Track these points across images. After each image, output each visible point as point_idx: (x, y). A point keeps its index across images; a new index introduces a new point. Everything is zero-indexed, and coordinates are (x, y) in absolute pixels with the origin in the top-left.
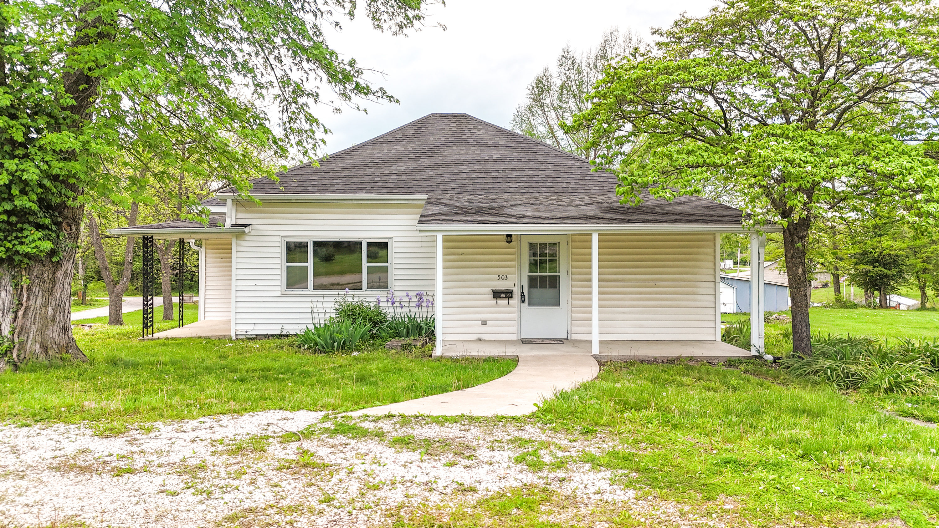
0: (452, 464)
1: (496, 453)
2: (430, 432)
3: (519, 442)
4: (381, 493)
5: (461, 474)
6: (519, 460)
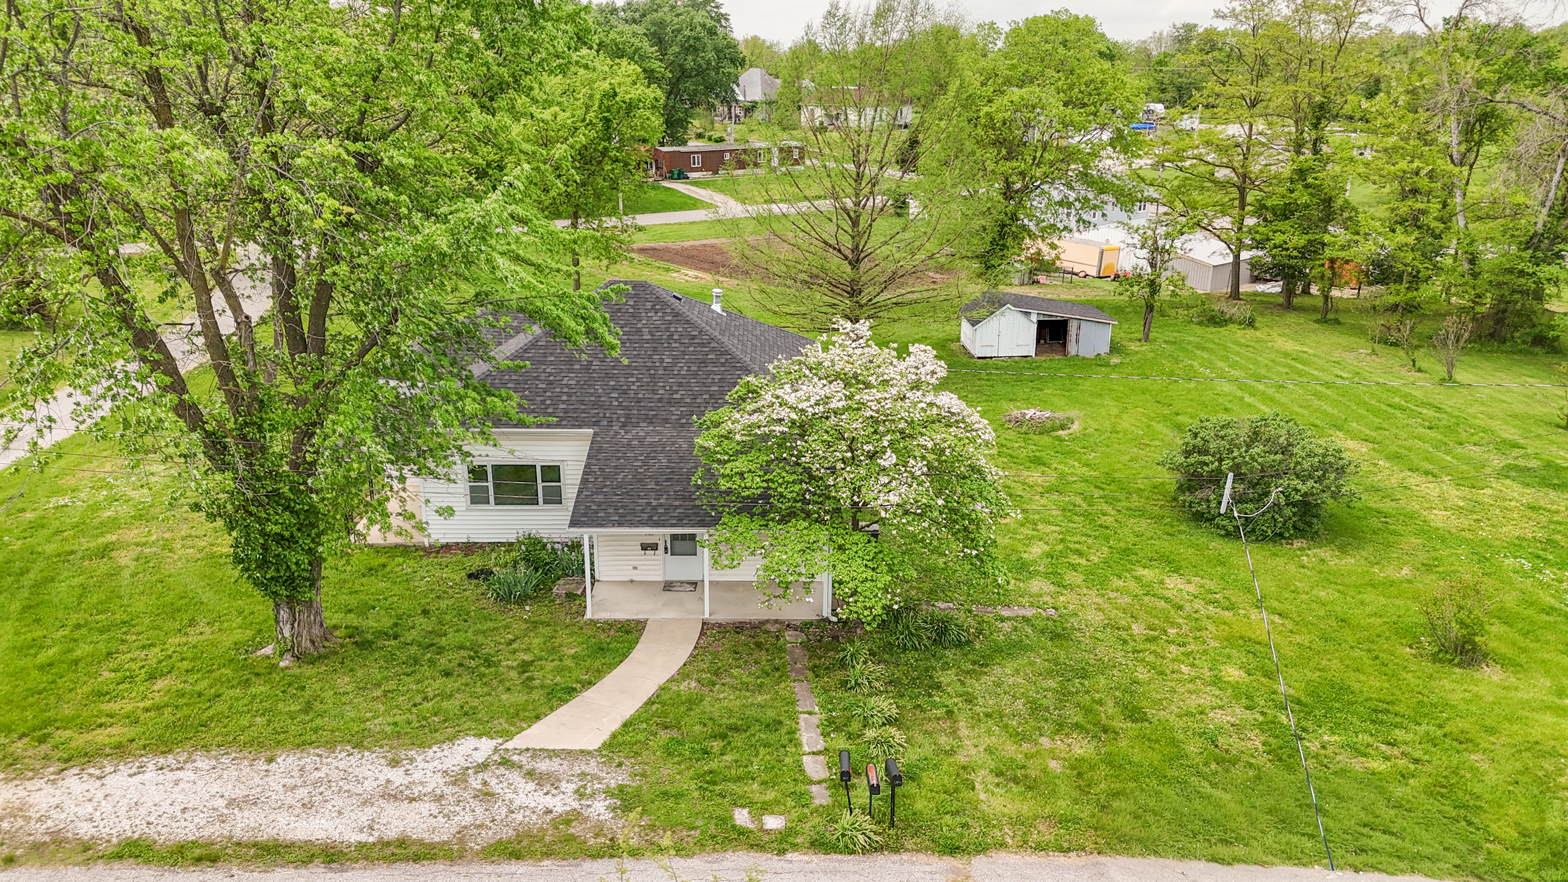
1: (569, 785)
2: (543, 766)
3: (583, 775)
4: (513, 816)
5: (549, 801)
6: (577, 792)
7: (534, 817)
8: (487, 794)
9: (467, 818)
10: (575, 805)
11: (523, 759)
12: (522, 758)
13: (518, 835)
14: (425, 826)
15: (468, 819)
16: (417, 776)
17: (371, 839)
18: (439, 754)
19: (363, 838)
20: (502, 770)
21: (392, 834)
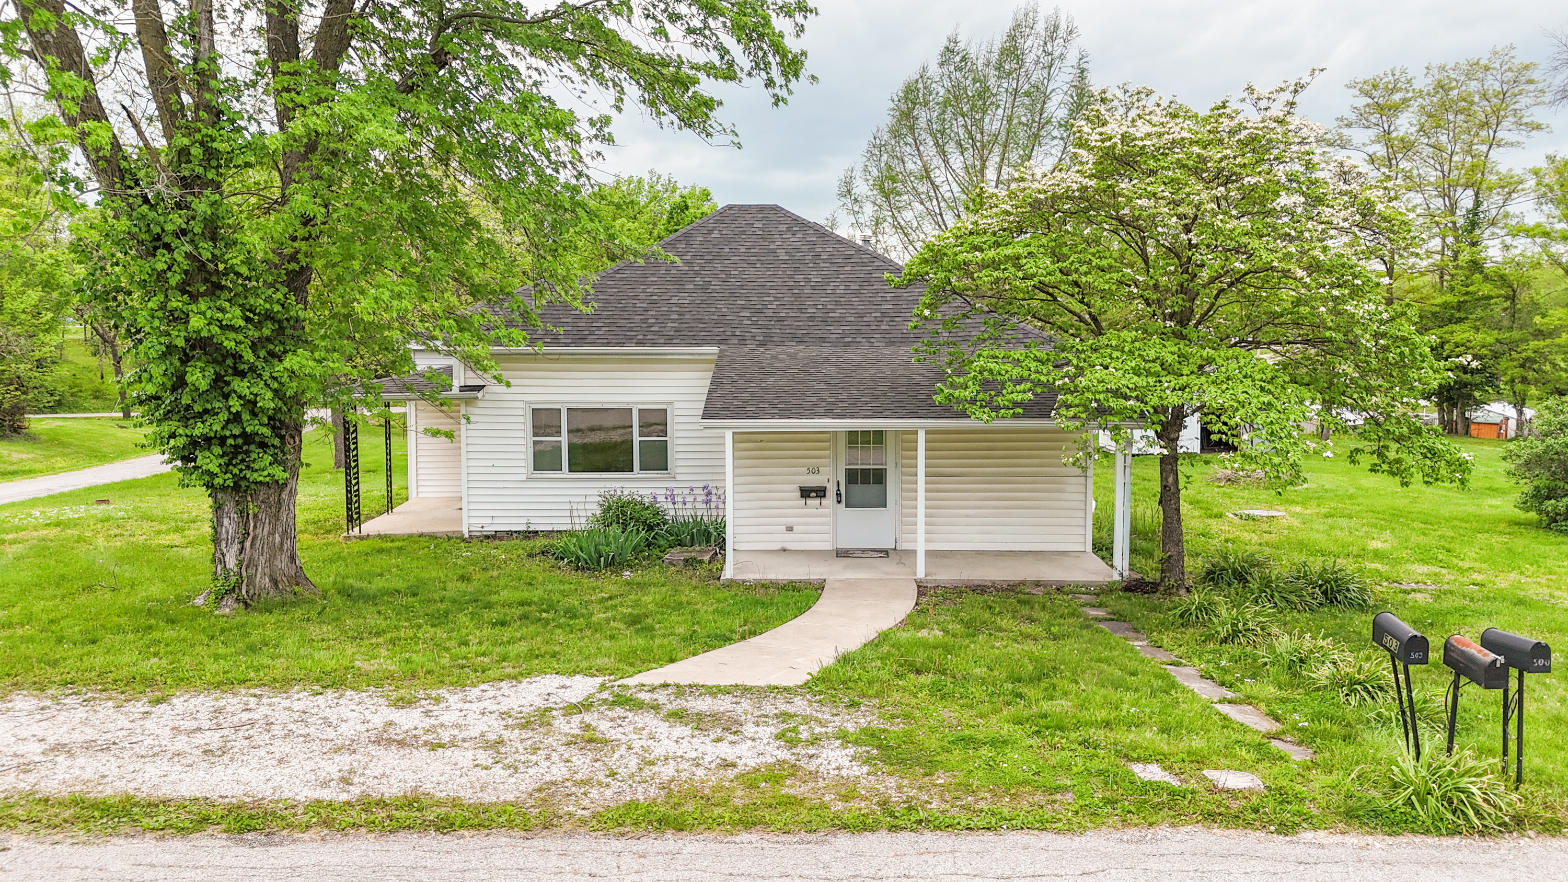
0: (719, 740)
1: (760, 729)
2: (703, 705)
3: (784, 716)
4: (656, 769)
5: (725, 750)
6: (779, 737)
7: (700, 772)
8: (590, 741)
9: (554, 770)
10: (784, 754)
11: (661, 697)
12: (655, 696)
13: (669, 795)
14: (464, 780)
15: (558, 772)
16: (448, 718)
17: (344, 797)
18: (491, 693)
19: (326, 794)
20: (619, 711)
21: (392, 789)
